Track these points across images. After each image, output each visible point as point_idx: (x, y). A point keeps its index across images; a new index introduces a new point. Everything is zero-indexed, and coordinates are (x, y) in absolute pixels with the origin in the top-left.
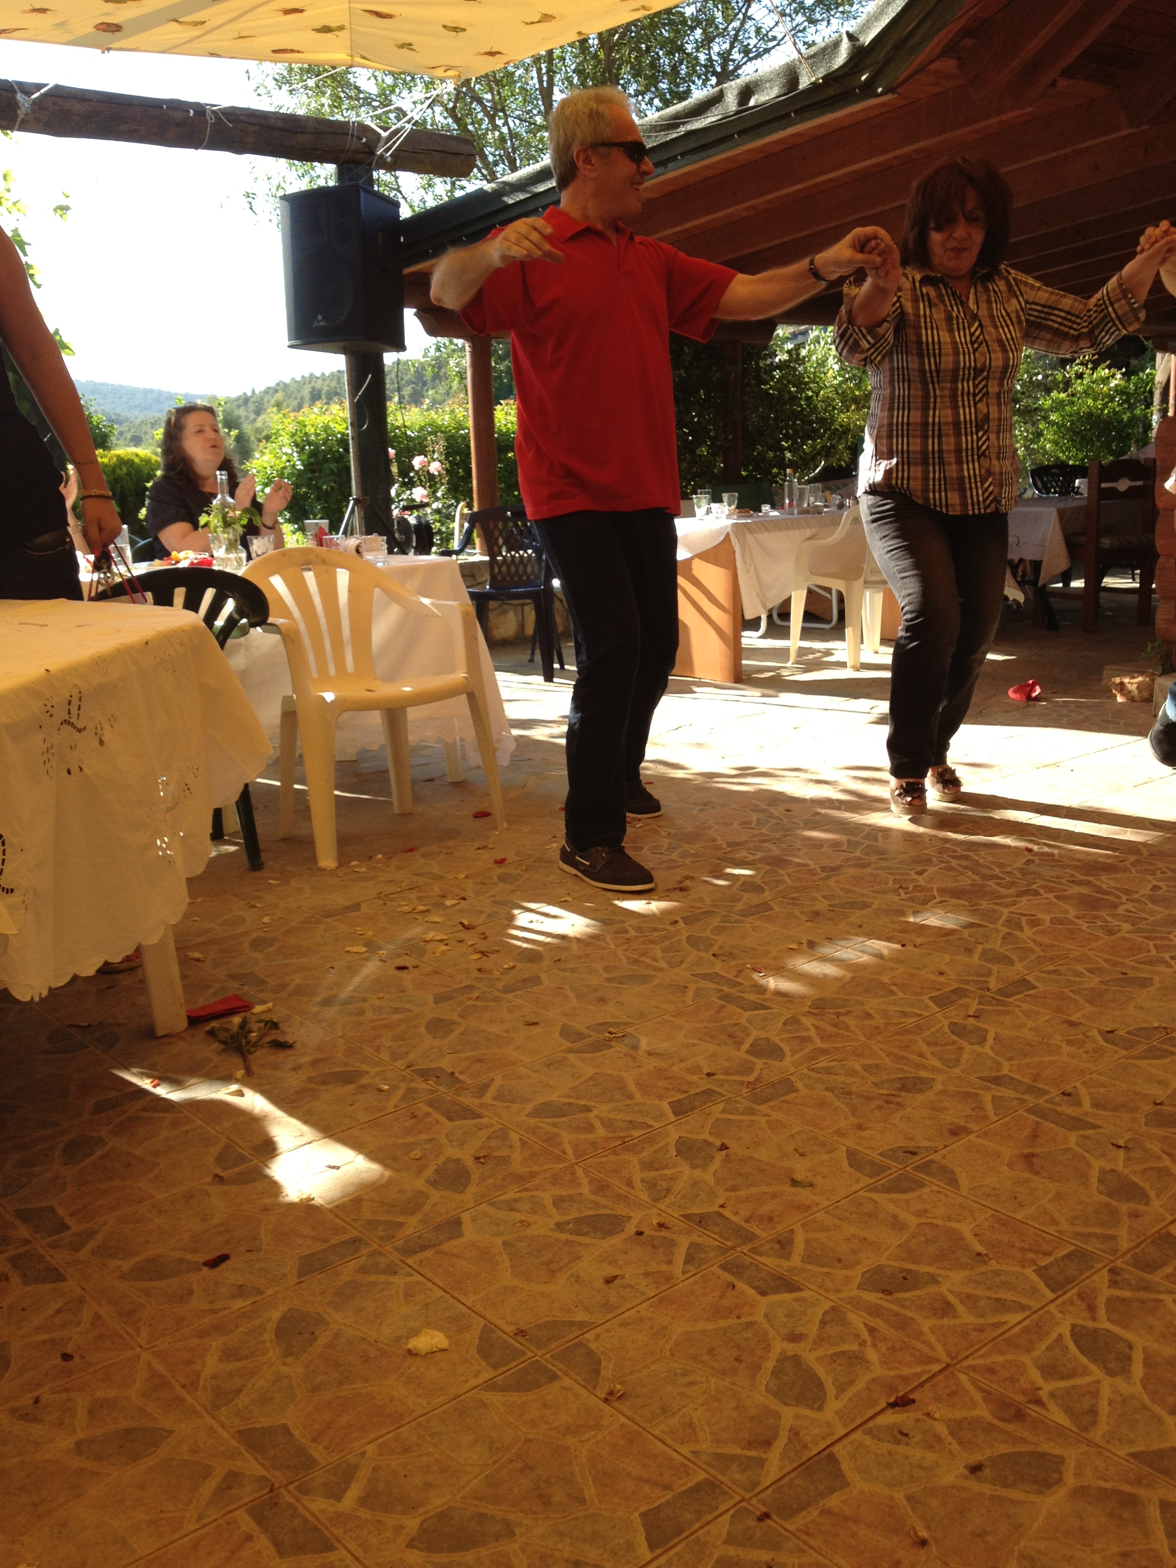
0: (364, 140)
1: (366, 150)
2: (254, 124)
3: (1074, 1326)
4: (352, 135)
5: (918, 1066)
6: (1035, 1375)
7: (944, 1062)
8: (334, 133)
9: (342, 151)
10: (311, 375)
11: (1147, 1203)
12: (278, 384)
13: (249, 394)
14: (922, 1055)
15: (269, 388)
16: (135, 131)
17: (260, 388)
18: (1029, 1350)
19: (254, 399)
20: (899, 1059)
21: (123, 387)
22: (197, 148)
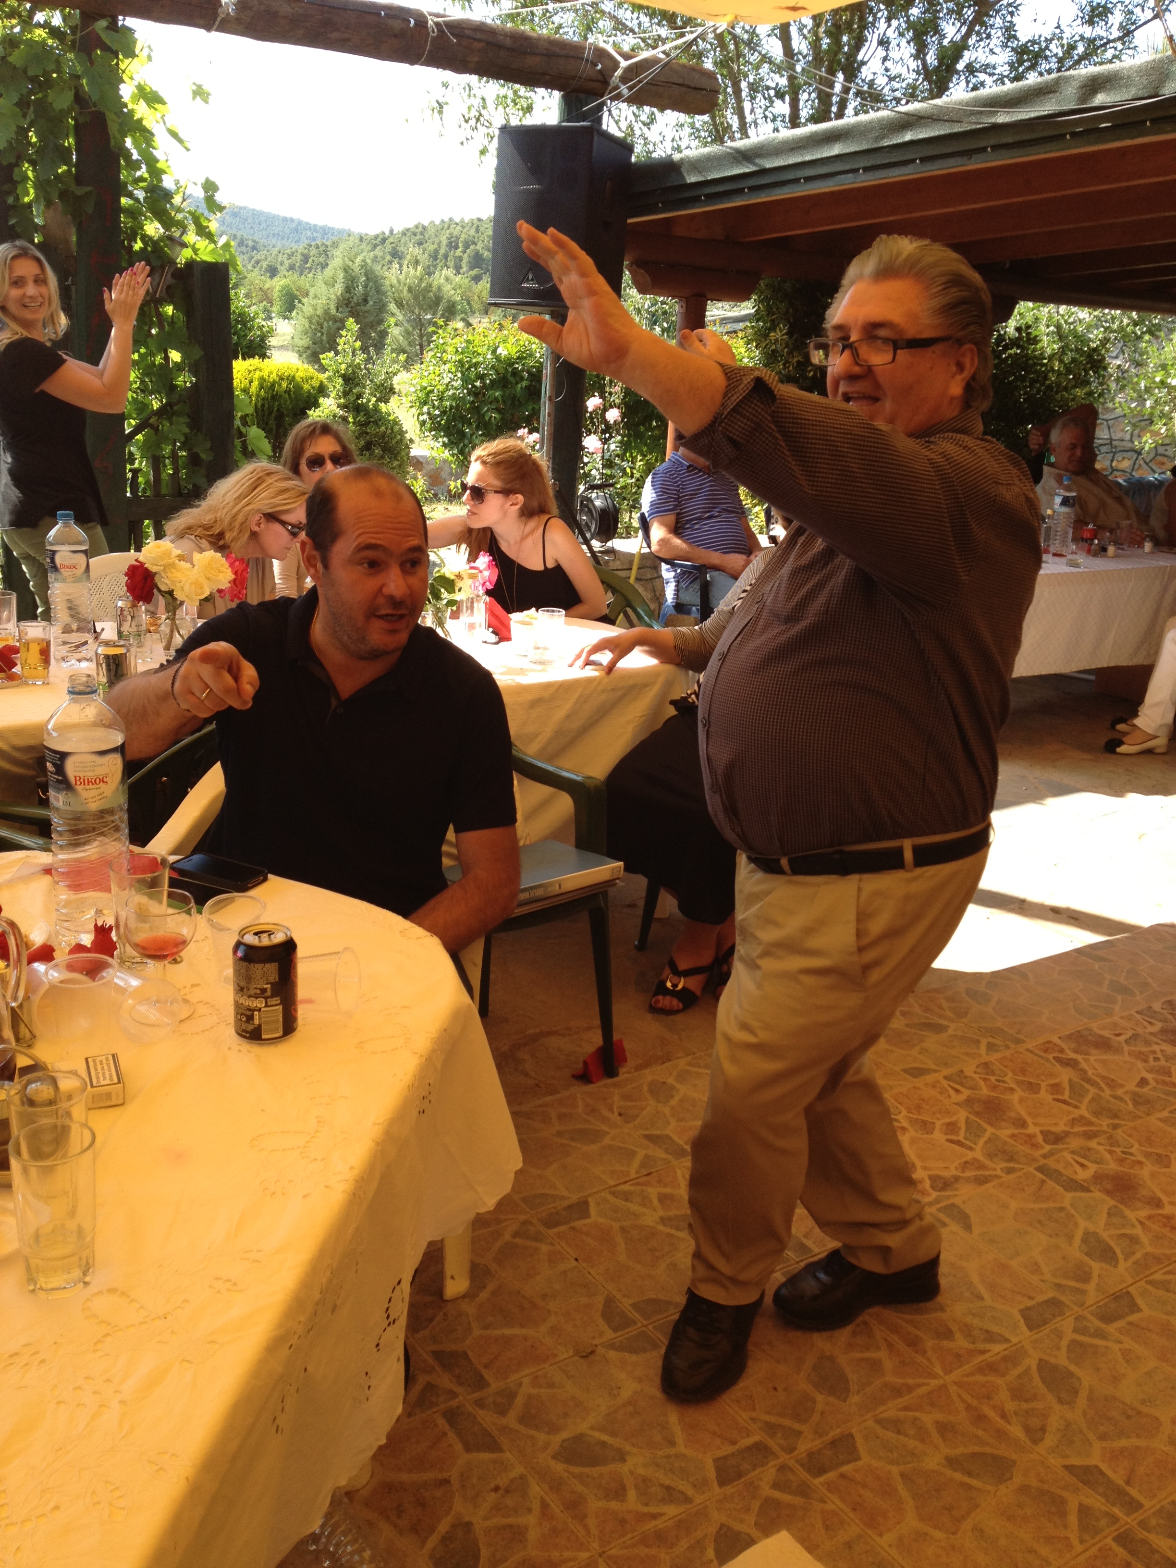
0: (599, 67)
1: (600, 78)
2: (480, 41)
4: (587, 60)
8: (567, 57)
9: (574, 78)
10: (451, 220)
12: (417, 227)
13: (387, 233)
15: (408, 230)
16: (347, 40)
17: (398, 228)
19: (391, 240)
21: (261, 213)
22: (412, 63)
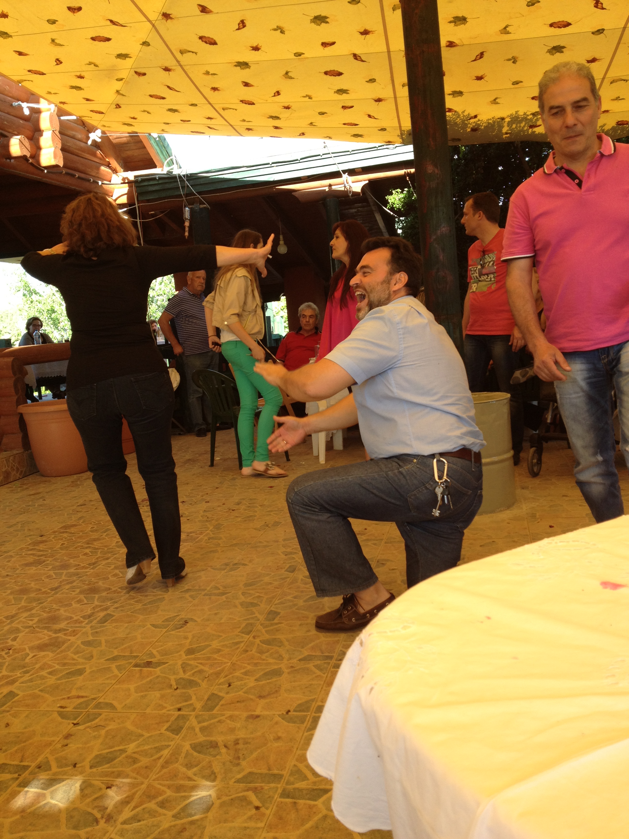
3: (191, 745)
5: (75, 664)
6: (184, 769)
7: (86, 659)
11: (200, 686)
14: (74, 659)
18: (177, 762)
20: (64, 664)
